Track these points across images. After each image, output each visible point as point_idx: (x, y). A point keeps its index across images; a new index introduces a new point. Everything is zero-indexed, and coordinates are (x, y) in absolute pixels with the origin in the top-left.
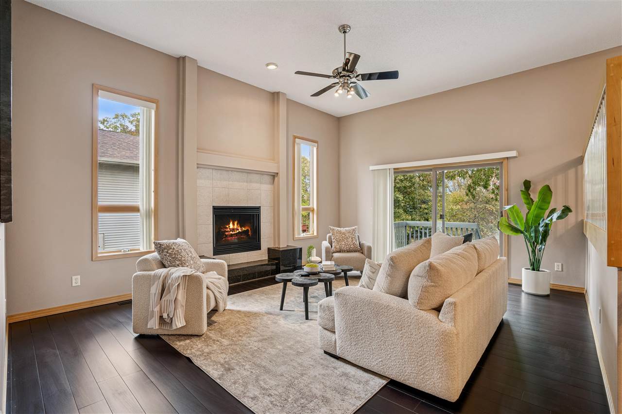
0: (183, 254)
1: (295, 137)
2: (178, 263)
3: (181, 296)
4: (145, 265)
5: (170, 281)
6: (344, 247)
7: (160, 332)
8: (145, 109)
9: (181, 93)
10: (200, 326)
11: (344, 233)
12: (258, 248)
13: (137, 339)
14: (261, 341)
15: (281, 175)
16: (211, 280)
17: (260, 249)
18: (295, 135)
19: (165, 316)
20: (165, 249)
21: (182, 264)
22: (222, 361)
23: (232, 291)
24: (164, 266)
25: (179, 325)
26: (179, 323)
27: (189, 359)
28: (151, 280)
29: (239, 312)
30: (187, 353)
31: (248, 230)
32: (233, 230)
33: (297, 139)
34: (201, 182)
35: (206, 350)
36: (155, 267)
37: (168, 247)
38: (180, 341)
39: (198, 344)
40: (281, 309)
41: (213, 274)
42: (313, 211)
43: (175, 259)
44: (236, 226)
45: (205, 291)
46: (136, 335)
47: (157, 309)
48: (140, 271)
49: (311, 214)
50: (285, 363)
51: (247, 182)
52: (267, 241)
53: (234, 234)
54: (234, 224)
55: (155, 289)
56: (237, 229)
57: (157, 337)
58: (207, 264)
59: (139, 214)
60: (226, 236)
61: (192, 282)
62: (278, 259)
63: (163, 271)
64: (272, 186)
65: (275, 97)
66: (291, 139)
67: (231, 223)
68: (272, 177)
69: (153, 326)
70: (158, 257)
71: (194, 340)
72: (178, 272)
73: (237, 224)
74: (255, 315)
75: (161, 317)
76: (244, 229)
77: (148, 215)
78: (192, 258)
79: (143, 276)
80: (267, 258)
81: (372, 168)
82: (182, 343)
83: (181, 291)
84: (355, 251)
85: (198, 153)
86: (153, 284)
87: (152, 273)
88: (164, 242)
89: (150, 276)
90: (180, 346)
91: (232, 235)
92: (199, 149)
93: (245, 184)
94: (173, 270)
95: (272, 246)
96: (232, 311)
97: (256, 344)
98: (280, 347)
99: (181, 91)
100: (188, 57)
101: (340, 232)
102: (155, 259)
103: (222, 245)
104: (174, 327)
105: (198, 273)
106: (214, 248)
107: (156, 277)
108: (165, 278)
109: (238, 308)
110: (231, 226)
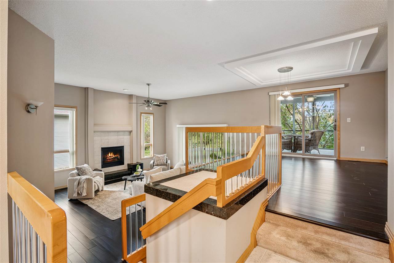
0: (86, 170)
1: (142, 113)
2: (84, 174)
3: (85, 185)
4: (73, 175)
5: (81, 181)
6: (159, 163)
7: (77, 198)
8: (71, 111)
9: (87, 103)
10: (92, 195)
11: (159, 157)
12: (123, 164)
13: (69, 200)
14: (112, 199)
15: (133, 131)
16: (96, 180)
17: (124, 164)
18: (141, 112)
19: (79, 192)
20: (79, 169)
21: (86, 174)
22: (97, 205)
23: (106, 183)
24: (79, 175)
25: (84, 195)
26: (84, 194)
27: (87, 205)
28: (74, 180)
29: (108, 191)
30: (86, 204)
31: (118, 156)
32: (111, 157)
33: (142, 114)
34: (96, 138)
35: (93, 202)
36: (76, 175)
37: (81, 168)
38: (84, 200)
39: (91, 201)
40: (125, 189)
41: (98, 177)
42: (151, 145)
43: (83, 172)
44: (112, 155)
45: (94, 184)
46: (69, 199)
47: (76, 190)
48: (71, 177)
49: (151, 147)
50: (117, 205)
51: (117, 136)
52: (127, 161)
53: (111, 158)
54: (111, 154)
55: (76, 183)
56: (113, 156)
57: (77, 200)
58: (96, 173)
59: (69, 153)
60: (107, 159)
61: (89, 181)
62: (131, 169)
63: (79, 177)
64: (130, 136)
65: (130, 96)
66: (139, 114)
67: (110, 154)
68: (129, 133)
69: (75, 196)
70: (77, 172)
71: (89, 200)
72: (84, 177)
73: (113, 154)
74: (114, 192)
75: (78, 193)
76: (116, 156)
77: (73, 154)
78: (90, 172)
79: (72, 179)
80: (127, 168)
81: (178, 126)
82: (85, 201)
83: (85, 184)
84: (164, 165)
85: (95, 127)
86: (75, 182)
87: (75, 178)
88: (79, 166)
89: (74, 179)
90: (84, 202)
91: (110, 159)
92: (95, 125)
93: (116, 137)
94: (82, 176)
95: (129, 163)
96: (106, 191)
97: (110, 200)
98: (117, 201)
99: (87, 101)
100: (90, 88)
101: (158, 157)
102: (76, 173)
103: (105, 164)
104: (83, 196)
105: (91, 178)
106: (102, 165)
107: (76, 179)
108: (79, 180)
109: (108, 190)
110: (110, 155)
